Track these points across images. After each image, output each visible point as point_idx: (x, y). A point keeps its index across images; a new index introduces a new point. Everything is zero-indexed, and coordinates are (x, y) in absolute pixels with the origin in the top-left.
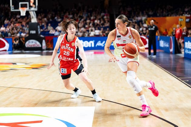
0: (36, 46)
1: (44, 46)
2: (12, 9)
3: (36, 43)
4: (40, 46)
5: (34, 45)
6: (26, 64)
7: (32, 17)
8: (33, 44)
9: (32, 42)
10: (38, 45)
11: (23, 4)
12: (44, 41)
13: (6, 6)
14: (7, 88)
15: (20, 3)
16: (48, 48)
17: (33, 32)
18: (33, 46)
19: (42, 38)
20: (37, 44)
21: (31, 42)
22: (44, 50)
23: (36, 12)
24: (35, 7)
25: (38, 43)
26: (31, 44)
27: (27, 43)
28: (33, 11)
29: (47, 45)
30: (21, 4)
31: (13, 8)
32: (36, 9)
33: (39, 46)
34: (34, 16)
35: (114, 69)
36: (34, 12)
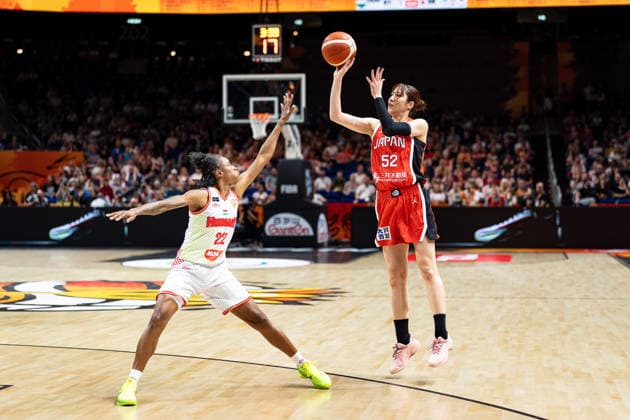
0: (298, 232)
1: (323, 234)
2: (228, 118)
3: (298, 224)
4: (311, 233)
5: (291, 229)
6: (264, 288)
7: (287, 143)
8: (290, 225)
9: (287, 220)
10: (304, 230)
11: (262, 103)
12: (322, 217)
13: (212, 108)
14: (202, 363)
15: (252, 100)
16: (333, 239)
17: (291, 189)
18: (287, 234)
19: (316, 207)
20: (301, 226)
21: (282, 220)
22: (321, 246)
23: (300, 126)
24: (299, 113)
25: (304, 224)
26: (281, 226)
27: (271, 221)
28: (291, 124)
29: (333, 230)
30: (255, 103)
31: (231, 115)
32: (301, 119)
33: (306, 234)
34: (294, 140)
35: (540, 309)
36: (295, 127)
